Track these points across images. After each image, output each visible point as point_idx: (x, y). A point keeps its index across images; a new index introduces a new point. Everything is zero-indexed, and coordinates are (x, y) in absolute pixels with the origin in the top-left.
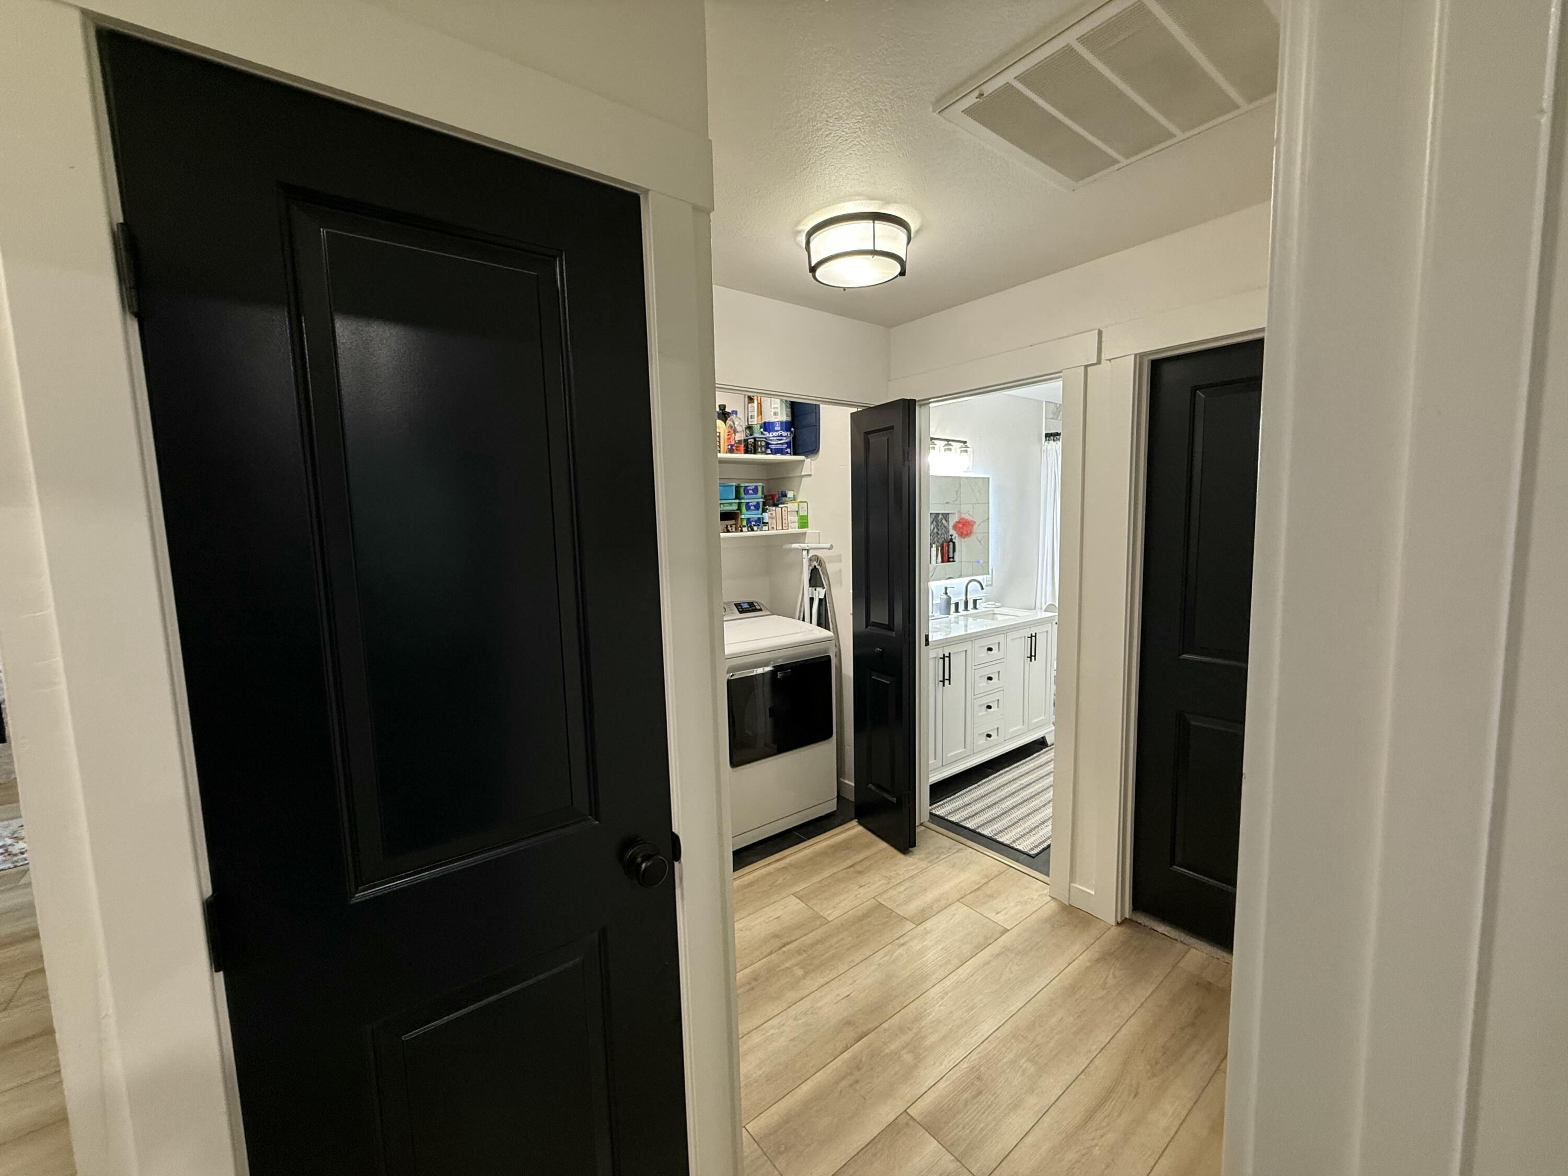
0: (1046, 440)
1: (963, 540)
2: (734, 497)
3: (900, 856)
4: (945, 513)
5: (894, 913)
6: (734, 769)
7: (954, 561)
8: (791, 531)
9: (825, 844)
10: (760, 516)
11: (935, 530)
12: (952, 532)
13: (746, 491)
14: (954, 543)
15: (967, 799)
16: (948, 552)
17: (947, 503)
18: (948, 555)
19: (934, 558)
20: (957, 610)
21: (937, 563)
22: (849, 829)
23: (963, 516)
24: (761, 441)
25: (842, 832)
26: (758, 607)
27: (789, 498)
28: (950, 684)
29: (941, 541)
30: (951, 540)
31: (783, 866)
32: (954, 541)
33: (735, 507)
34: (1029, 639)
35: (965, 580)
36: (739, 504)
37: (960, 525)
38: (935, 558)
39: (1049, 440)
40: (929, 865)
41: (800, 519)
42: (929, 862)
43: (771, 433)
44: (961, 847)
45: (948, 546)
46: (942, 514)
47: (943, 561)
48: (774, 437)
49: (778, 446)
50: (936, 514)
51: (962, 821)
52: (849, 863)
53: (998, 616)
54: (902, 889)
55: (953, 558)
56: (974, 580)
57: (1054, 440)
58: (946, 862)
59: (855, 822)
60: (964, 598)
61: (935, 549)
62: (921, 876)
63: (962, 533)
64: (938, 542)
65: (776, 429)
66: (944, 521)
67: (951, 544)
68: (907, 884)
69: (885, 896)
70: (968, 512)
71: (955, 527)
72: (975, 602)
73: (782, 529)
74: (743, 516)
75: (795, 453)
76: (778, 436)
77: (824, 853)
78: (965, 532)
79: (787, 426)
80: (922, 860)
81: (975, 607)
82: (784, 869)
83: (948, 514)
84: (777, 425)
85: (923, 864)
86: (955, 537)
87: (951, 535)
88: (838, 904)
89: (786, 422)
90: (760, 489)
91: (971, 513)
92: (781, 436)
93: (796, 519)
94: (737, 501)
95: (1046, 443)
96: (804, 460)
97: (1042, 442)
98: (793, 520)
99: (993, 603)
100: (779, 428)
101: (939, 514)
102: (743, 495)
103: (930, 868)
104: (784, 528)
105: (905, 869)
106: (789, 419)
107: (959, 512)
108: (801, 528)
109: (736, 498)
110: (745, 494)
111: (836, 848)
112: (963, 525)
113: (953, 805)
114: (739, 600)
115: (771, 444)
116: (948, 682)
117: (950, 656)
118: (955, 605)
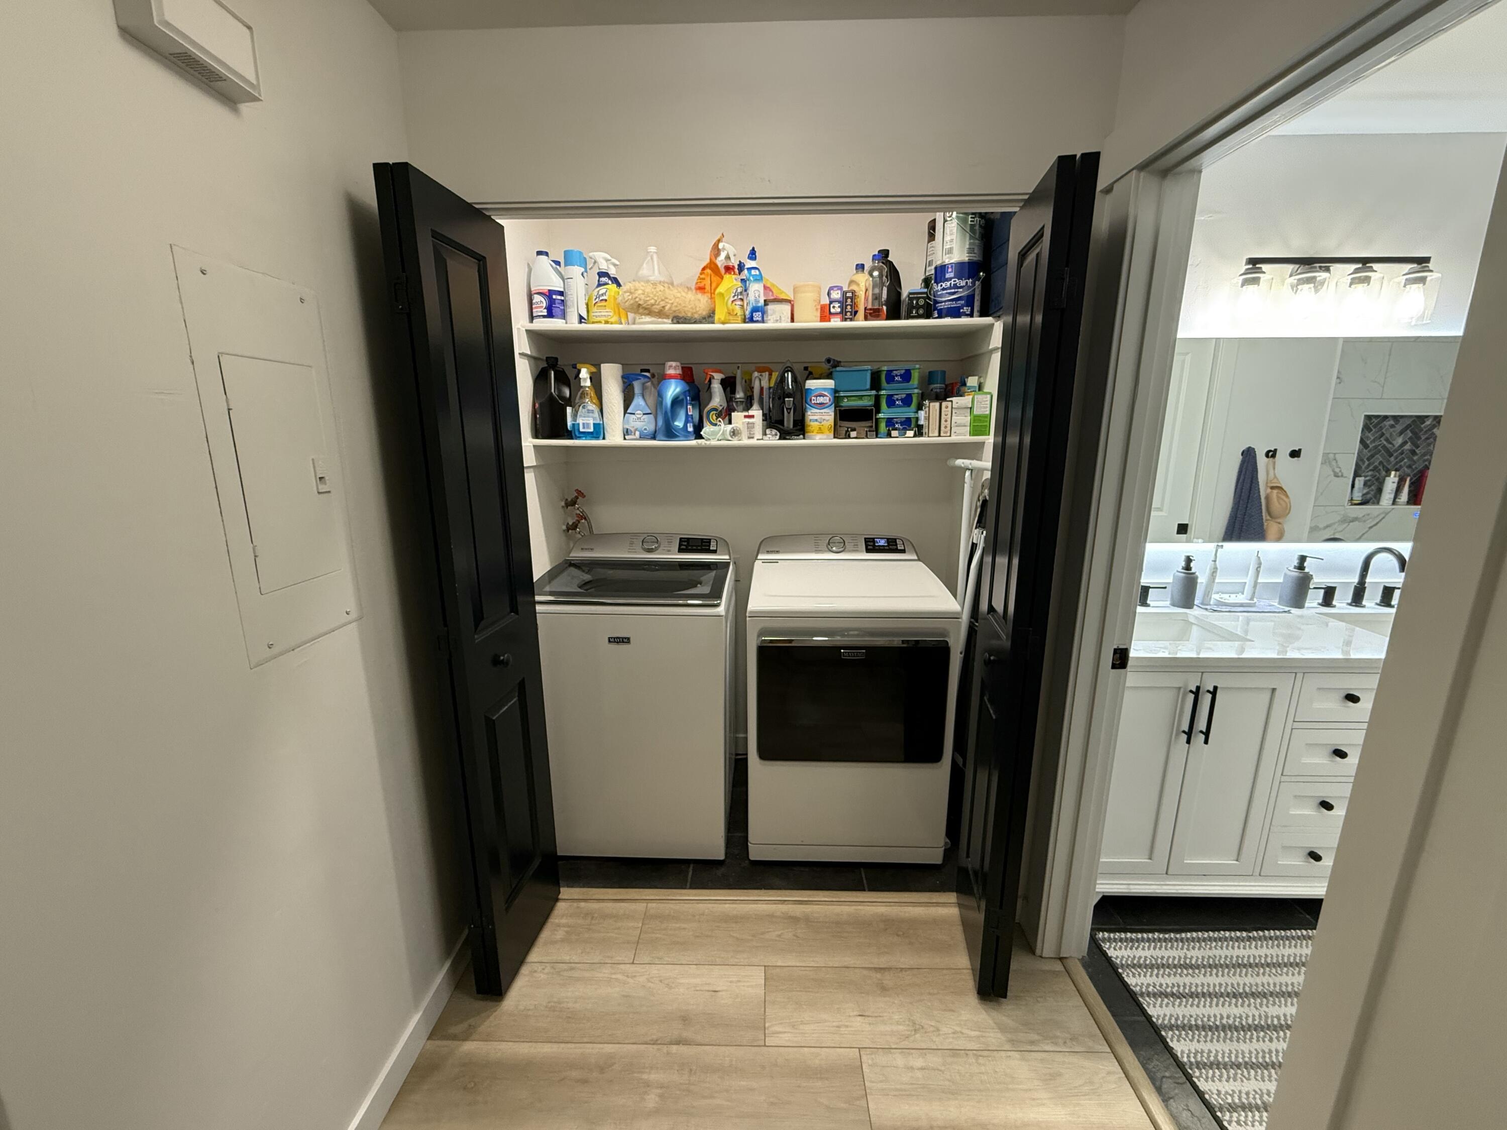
2: (868, 386)
3: (972, 998)
5: (864, 1103)
6: (763, 762)
8: (954, 438)
9: (882, 910)
10: (912, 415)
11: (1408, 446)
13: (890, 378)
15: (1196, 954)
19: (1388, 496)
20: (1327, 603)
22: (938, 904)
24: (917, 299)
25: (920, 904)
26: (900, 547)
27: (970, 387)
28: (1206, 742)
29: (1419, 466)
31: (798, 914)
33: (867, 403)
36: (877, 398)
38: (1392, 497)
40: (1007, 1047)
41: (974, 420)
42: (1011, 1041)
43: (939, 285)
44: (1099, 1048)
47: (1411, 502)
48: (944, 289)
49: (954, 305)
50: (1418, 417)
51: (1149, 994)
52: (883, 961)
54: (919, 1062)
56: (1389, 550)
58: (1042, 1060)
59: (952, 897)
60: (1355, 580)
61: (1396, 480)
62: (972, 1060)
64: (1409, 467)
65: (947, 276)
68: (934, 1060)
69: (882, 1059)
72: (1387, 592)
73: (939, 436)
74: (880, 415)
75: (983, 313)
76: (950, 288)
77: (863, 925)
79: (968, 270)
80: (1003, 1029)
81: (1386, 603)
82: (794, 920)
84: (950, 270)
85: (995, 1037)
88: (802, 1023)
89: (971, 264)
90: (915, 375)
92: (955, 286)
93: (967, 419)
94: (874, 392)
96: (993, 324)
98: (959, 422)
100: (952, 275)
101: (1427, 417)
102: (884, 383)
103: (1003, 1054)
104: (942, 434)
105: (958, 1029)
106: (976, 257)
108: (974, 435)
109: (872, 389)
110: (888, 382)
111: (889, 925)
113: (1158, 953)
114: (871, 534)
115: (942, 302)
116: (1203, 737)
117: (1214, 692)
118: (1322, 591)
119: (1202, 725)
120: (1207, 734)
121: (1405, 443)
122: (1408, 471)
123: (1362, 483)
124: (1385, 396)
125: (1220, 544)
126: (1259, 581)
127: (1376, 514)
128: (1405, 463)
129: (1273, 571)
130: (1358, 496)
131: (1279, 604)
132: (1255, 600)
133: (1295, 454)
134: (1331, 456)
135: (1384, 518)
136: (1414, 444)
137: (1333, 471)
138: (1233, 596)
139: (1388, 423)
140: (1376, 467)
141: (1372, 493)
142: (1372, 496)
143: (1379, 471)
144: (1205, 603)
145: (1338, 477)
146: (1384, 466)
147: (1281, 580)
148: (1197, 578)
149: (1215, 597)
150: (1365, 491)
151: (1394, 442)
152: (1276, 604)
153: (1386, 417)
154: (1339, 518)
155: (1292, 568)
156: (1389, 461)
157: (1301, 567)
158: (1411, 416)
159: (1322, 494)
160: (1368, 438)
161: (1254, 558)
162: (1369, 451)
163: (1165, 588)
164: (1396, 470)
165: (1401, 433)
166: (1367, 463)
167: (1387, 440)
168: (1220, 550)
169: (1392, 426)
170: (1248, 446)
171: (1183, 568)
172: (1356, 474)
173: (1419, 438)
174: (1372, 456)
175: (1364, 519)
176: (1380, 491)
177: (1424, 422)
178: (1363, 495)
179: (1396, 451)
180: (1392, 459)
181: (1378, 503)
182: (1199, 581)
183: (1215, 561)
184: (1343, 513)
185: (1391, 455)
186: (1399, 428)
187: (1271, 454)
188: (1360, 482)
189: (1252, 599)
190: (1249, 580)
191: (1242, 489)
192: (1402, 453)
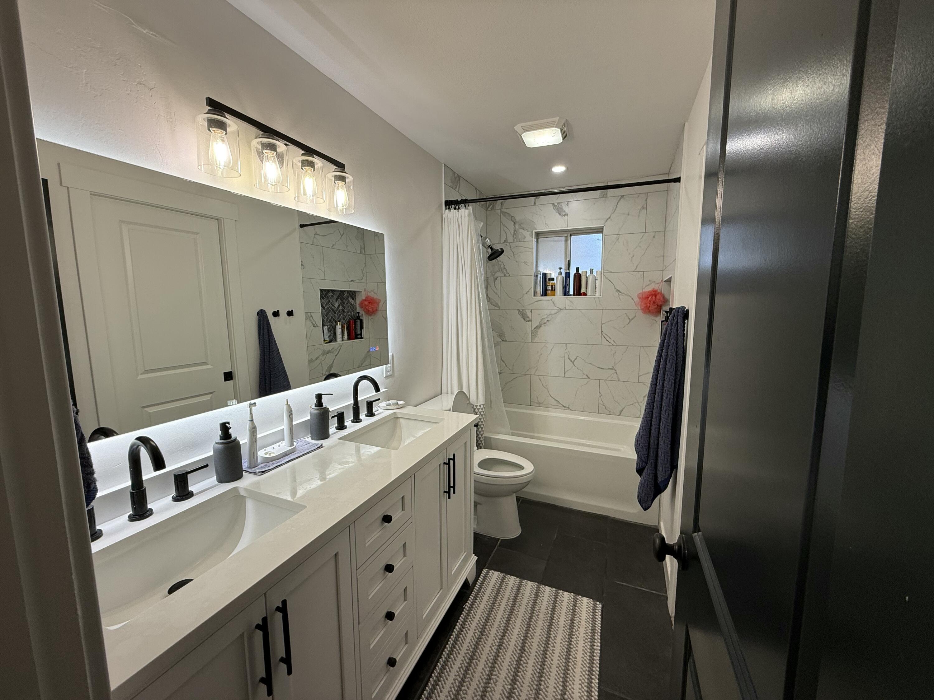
0: (446, 209)
1: (370, 318)
4: (351, 291)
7: (362, 338)
11: (341, 308)
12: (358, 309)
14: (361, 321)
16: (356, 329)
17: (352, 281)
18: (355, 332)
19: (339, 336)
20: (341, 427)
21: (342, 340)
23: (369, 294)
28: (290, 672)
29: (347, 318)
30: (358, 317)
32: (361, 318)
34: (446, 466)
35: (355, 376)
37: (366, 303)
38: (341, 336)
39: (449, 208)
45: (355, 323)
46: (348, 291)
47: (350, 338)
50: (341, 291)
53: (401, 420)
55: (361, 334)
56: (365, 377)
57: (455, 209)
60: (352, 401)
61: (340, 327)
63: (368, 311)
64: (344, 319)
66: (350, 300)
67: (358, 321)
70: (373, 291)
71: (361, 305)
72: (370, 405)
78: (371, 310)
81: (370, 413)
83: (355, 292)
86: (363, 314)
87: (358, 313)
91: (376, 291)
95: (447, 211)
97: (442, 210)
99: (394, 401)
101: (345, 291)
107: (365, 290)
112: (369, 302)
116: (284, 667)
117: (283, 609)
118: (336, 418)
119: (279, 651)
120: (287, 660)
121: (339, 306)
122: (344, 321)
123: (327, 329)
124: (326, 279)
125: (252, 402)
126: (294, 423)
127: (336, 347)
128: (342, 317)
129: (302, 412)
130: (327, 339)
131: (312, 439)
132: (295, 443)
133: (290, 313)
134: (309, 314)
135: (340, 349)
136: (343, 306)
137: (312, 323)
138: (276, 446)
139: (331, 294)
140: (330, 320)
141: (332, 335)
142: (333, 338)
143: (332, 322)
144: (252, 465)
145: (315, 327)
146: (334, 319)
147: (309, 418)
148: (239, 442)
149: (261, 454)
150: (329, 335)
151: (335, 306)
152: (309, 439)
153: (328, 291)
154: (321, 352)
155: (313, 407)
156: (335, 316)
157: (319, 403)
158: (338, 291)
159: (310, 338)
160: (323, 303)
161: (285, 407)
162: (326, 311)
163: (207, 466)
164: (339, 321)
165: (337, 300)
166: (326, 318)
167: (332, 304)
168: (254, 408)
169: (332, 296)
170: (260, 309)
171: (221, 438)
172: (323, 325)
173: (344, 303)
174: (328, 314)
175: (333, 351)
176: (335, 334)
177: (344, 294)
178: (329, 337)
179: (337, 310)
180: (336, 315)
181: (336, 341)
182: (241, 443)
183: (252, 420)
184: (322, 349)
185: (335, 313)
186: (335, 297)
187: (276, 314)
188: (326, 328)
189: (292, 444)
190: (285, 426)
191: (264, 340)
192: (339, 312)
